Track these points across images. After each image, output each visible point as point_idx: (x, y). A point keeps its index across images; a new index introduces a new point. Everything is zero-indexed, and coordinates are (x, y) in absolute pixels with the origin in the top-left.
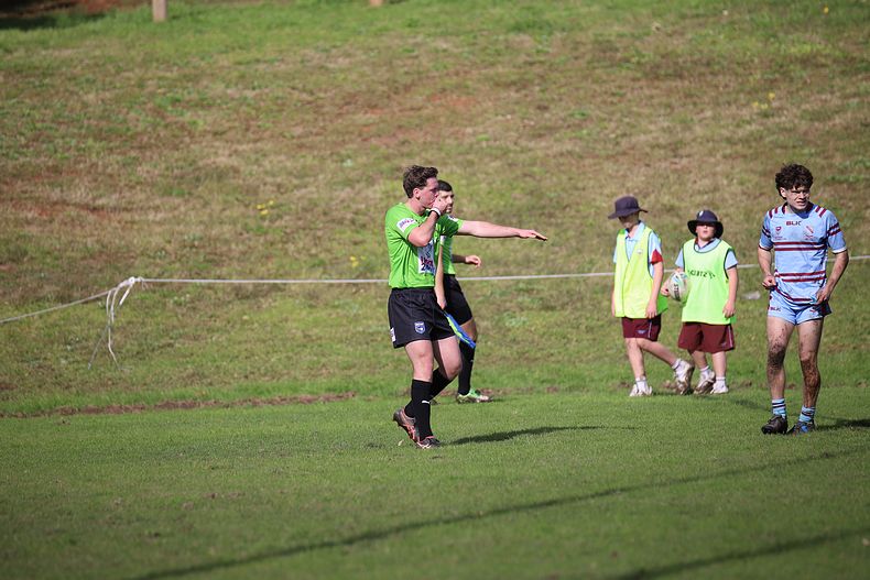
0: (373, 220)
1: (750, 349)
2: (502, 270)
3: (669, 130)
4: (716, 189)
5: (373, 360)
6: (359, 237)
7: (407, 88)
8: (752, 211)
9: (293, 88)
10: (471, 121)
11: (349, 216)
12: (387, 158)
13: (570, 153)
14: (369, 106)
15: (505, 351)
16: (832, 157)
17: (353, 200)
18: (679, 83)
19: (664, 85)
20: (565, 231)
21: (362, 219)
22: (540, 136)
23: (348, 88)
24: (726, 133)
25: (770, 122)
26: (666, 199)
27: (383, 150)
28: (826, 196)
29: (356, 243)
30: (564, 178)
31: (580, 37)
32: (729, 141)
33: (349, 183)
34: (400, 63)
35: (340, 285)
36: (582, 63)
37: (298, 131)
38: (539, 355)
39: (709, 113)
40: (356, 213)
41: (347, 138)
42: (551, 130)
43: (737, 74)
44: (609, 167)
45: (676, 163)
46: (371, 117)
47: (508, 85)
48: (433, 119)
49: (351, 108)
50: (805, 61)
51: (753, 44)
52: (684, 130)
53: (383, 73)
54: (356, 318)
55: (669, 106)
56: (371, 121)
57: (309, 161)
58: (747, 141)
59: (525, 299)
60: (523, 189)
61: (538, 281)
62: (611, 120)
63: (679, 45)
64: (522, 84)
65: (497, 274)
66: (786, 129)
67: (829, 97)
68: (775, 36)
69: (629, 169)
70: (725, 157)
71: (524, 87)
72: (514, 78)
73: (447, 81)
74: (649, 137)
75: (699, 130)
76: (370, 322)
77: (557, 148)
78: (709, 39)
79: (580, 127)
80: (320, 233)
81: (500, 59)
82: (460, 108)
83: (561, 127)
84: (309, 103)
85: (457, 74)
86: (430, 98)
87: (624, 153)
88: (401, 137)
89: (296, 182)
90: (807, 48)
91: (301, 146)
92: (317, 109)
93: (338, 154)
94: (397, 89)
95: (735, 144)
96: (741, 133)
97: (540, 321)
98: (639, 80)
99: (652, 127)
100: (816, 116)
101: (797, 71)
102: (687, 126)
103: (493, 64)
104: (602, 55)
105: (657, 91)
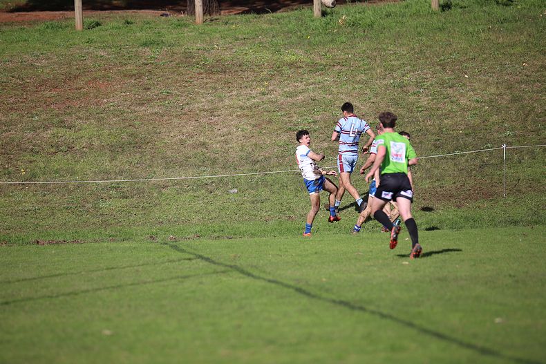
0: (43, 149)
1: (225, 219)
2: (105, 177)
3: (211, 102)
4: (229, 133)
5: (23, 224)
6: (33, 158)
7: (76, 77)
8: (245, 145)
9: (13, 77)
10: (107, 96)
11: (31, 147)
12: (57, 116)
13: (156, 113)
14: (53, 86)
15: (95, 220)
16: (292, 117)
17: (34, 138)
18: (223, 76)
19: (215, 77)
20: (145, 156)
21: (37, 149)
22: (143, 104)
23: (44, 77)
24: (241, 103)
25: (265, 98)
26: (202, 139)
27: (56, 111)
28: (285, 137)
29: (31, 162)
30: (150, 127)
31: (176, 49)
32: (242, 108)
33: (34, 129)
34: (75, 63)
35: (15, 185)
36: (174, 64)
37: (12, 100)
38: (113, 222)
39: (234, 93)
40: (34, 146)
41: (37, 104)
42: (149, 101)
43: (254, 71)
44: (176, 121)
45: (211, 119)
46: (54, 93)
47: (131, 76)
48: (87, 95)
49: (43, 88)
50: (291, 65)
51: (267, 55)
52: (219, 102)
53: (65, 69)
54: (20, 202)
55: (214, 88)
56: (53, 95)
57: (14, 116)
58: (251, 108)
59: (113, 192)
60: (127, 133)
61: (123, 183)
62: (182, 96)
63: (227, 55)
64: (138, 76)
65: (103, 179)
66: (272, 102)
67: (300, 84)
68: (279, 51)
69: (186, 122)
70: (237, 116)
71: (140, 77)
72: (135, 72)
73: (99, 73)
74: (200, 105)
75: (227, 102)
76: (27, 204)
77: (150, 111)
78: (245, 52)
79: (165, 99)
80: (12, 156)
81: (130, 61)
82: (103, 88)
83: (155, 99)
84: (20, 85)
85: (105, 70)
86: (87, 83)
87: (185, 114)
88: (68, 104)
89: (5, 128)
90: (294, 58)
91: (12, 109)
92: (24, 88)
93: (31, 113)
94: (70, 78)
95: (244, 109)
96: (249, 103)
97: (118, 204)
98: (201, 74)
99: (203, 100)
100: (290, 95)
101: (286, 70)
102: (221, 99)
103: (125, 64)
104: (184, 60)
105: (211, 80)
